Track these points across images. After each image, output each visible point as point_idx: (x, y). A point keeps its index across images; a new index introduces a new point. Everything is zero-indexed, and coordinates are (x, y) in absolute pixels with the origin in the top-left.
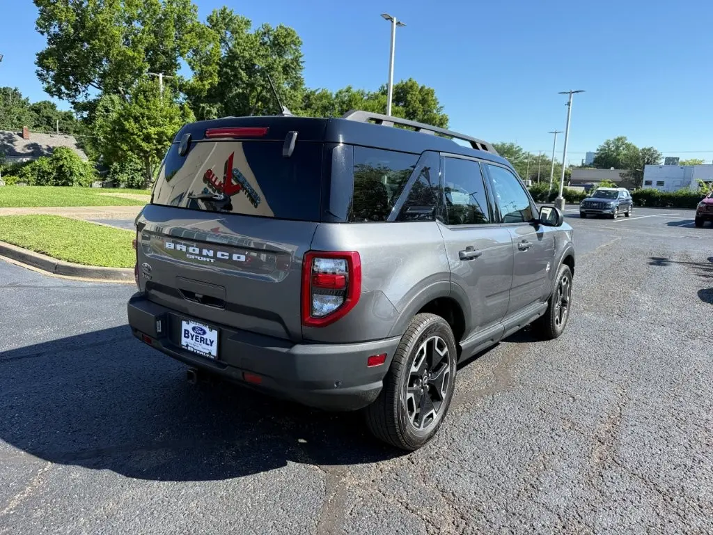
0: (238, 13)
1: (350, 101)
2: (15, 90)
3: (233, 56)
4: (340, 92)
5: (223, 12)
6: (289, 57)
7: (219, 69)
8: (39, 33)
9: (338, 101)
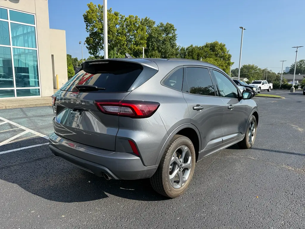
1: (192, 51)
4: (188, 48)
5: (146, 19)
7: (147, 42)
9: (187, 51)
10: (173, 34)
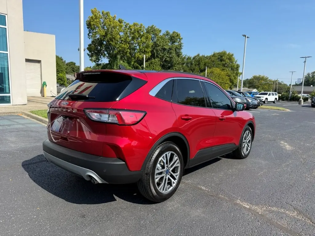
0: (157, 27)
1: (199, 60)
2: (61, 57)
4: (195, 57)
6: (176, 44)
7: (151, 50)
8: (89, 39)
9: (194, 60)
10: (179, 42)
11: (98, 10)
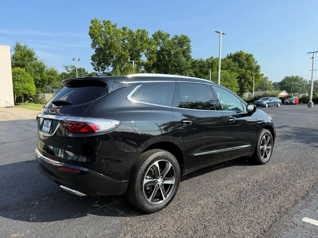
1: (212, 63)
3: (162, 50)
4: (208, 60)
5: (159, 32)
6: (185, 47)
7: (157, 55)
9: (207, 63)
11: (98, 19)
